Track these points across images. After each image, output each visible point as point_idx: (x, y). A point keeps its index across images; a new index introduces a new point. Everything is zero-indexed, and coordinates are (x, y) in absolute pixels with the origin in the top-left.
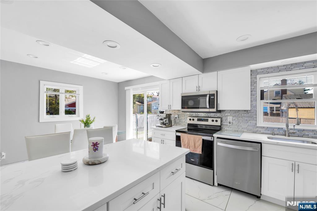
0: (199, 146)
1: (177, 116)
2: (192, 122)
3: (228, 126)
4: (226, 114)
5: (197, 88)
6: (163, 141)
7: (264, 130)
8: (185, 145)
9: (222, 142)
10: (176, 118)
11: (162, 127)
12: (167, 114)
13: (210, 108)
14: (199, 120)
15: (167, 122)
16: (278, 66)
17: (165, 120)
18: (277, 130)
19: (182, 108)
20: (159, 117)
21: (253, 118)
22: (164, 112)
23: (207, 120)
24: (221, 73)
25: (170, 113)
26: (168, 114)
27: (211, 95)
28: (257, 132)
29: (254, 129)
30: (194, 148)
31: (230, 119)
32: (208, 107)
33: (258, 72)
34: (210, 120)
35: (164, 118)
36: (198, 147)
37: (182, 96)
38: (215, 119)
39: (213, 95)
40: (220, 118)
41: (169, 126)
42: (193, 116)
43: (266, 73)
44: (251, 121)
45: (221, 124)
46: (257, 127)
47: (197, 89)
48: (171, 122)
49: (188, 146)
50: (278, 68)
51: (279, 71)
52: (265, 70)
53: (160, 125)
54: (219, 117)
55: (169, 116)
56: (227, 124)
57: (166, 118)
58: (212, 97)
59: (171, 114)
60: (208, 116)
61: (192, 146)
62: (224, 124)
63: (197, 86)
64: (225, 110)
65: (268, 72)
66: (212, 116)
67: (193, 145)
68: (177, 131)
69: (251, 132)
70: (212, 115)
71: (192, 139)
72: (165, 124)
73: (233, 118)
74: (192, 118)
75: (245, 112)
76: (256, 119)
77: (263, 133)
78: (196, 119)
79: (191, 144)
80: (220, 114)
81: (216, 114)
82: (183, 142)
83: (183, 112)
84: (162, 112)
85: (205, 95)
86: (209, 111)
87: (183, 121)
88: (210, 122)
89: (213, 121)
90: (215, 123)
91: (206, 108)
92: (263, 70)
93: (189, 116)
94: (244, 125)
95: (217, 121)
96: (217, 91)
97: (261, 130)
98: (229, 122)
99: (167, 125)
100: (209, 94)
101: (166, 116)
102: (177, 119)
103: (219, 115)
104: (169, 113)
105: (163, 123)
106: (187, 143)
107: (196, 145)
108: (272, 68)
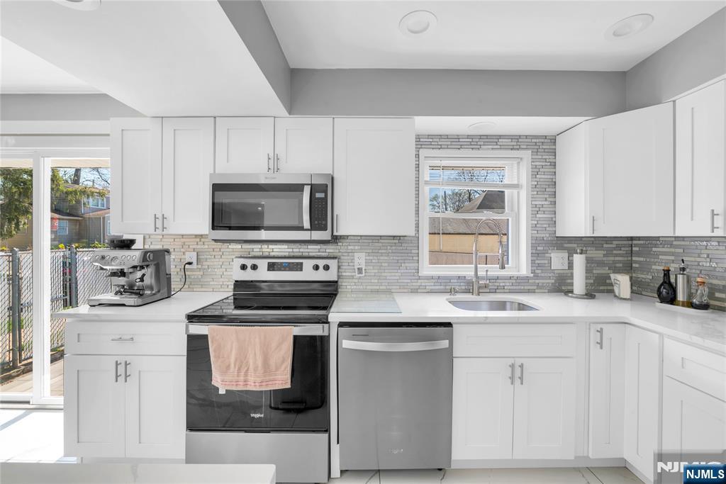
0: (283, 362)
1: (191, 256)
2: (249, 275)
3: (354, 280)
4: (350, 247)
5: (271, 161)
6: (126, 364)
7: (432, 284)
8: (228, 367)
9: (354, 337)
10: (190, 263)
11: (124, 305)
12: (146, 253)
13: (312, 229)
14: (271, 267)
15: (148, 280)
16: (458, 135)
17: (139, 274)
18: (456, 281)
19: (214, 227)
20: (108, 265)
21: (412, 255)
22: (132, 242)
23: (299, 267)
24: (343, 123)
25: (165, 247)
26: (154, 252)
27: (314, 189)
28: (419, 291)
29: (414, 284)
30: (265, 372)
31: (360, 259)
32: (307, 224)
33: (421, 143)
34: (308, 264)
35: (135, 267)
36: (277, 369)
37: (213, 185)
38: (321, 263)
39: (323, 188)
40: (334, 258)
41: (158, 296)
42: (252, 254)
43: (437, 147)
44: (407, 265)
45: (339, 277)
46: (420, 278)
47: (272, 167)
48: (169, 280)
49: (239, 369)
50: (457, 140)
51: (459, 147)
52: (434, 140)
53: (110, 297)
54: (332, 255)
55: (156, 259)
56: (354, 274)
57: (142, 267)
58: (319, 195)
59: (168, 251)
60: (300, 254)
61: (256, 369)
62: (344, 274)
63: (271, 155)
64: (348, 236)
65: (439, 147)
66: (311, 254)
67: (260, 362)
68: (192, 318)
69: (406, 291)
70: (313, 250)
71: (257, 340)
72: (139, 293)
73: (367, 258)
74: (249, 263)
75: (395, 241)
76: (417, 258)
77: (431, 292)
78: (263, 264)
79: (251, 362)
80: (333, 247)
81: (325, 247)
82: (218, 357)
83: (216, 241)
84: (126, 244)
85: (298, 188)
86: (309, 238)
87: (219, 272)
88: (307, 273)
89: (316, 268)
90: (321, 276)
91: (301, 228)
92: (431, 140)
93: (238, 254)
94: (393, 274)
95: (327, 268)
96: (333, 178)
97: (427, 284)
98: (358, 269)
99: (148, 292)
100: (312, 185)
101: (144, 258)
102: (194, 266)
103: (331, 251)
104: (158, 247)
105: (130, 289)
106: (236, 360)
107: (272, 362)
108: (447, 137)
